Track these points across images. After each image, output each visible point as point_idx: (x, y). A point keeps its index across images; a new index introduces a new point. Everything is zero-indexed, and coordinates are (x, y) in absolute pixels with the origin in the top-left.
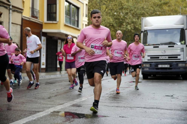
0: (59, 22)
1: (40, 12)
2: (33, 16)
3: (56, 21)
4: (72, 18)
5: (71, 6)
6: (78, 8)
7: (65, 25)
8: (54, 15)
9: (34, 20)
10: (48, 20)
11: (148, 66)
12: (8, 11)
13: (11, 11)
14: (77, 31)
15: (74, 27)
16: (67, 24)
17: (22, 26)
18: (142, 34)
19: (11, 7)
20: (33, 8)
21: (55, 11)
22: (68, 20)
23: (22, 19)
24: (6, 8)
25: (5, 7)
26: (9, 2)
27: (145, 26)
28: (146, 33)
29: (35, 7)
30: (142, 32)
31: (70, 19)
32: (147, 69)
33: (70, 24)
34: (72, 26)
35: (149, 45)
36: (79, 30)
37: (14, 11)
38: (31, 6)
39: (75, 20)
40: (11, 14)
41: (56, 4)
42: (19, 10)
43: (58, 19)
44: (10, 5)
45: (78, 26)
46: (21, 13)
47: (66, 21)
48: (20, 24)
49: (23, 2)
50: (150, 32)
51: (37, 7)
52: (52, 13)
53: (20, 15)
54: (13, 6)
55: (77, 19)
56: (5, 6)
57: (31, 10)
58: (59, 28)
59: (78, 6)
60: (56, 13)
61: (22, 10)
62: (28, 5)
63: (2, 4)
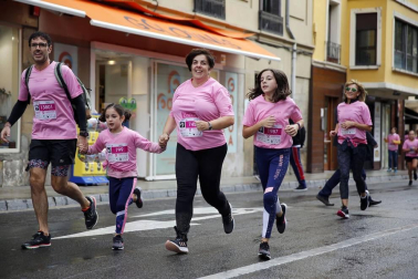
0: (383, 65)
1: (342, 47)
2: (330, 59)
3: (375, 64)
4: (408, 54)
5: (407, 28)
7: (395, 72)
8: (372, 52)
9: (332, 66)
10: (357, 63)
12: (290, 55)
13: (295, 54)
15: (412, 73)
16: (398, 70)
17: (311, 80)
19: (295, 47)
20: (329, 43)
21: (372, 44)
22: (399, 57)
23: (312, 66)
24: (287, 49)
25: (285, 48)
26: (292, 37)
29: (332, 40)
31: (403, 56)
33: (404, 68)
34: (407, 72)
37: (299, 53)
38: (327, 40)
39: (412, 57)
40: (295, 60)
41: (376, 30)
42: (307, 51)
43: (379, 61)
44: (293, 44)
46: (311, 54)
47: (396, 62)
48: (308, 76)
49: (314, 33)
51: (338, 40)
52: (365, 48)
53: (307, 59)
54: (299, 45)
55: (415, 55)
56: (287, 45)
57: (326, 46)
58: (382, 79)
60: (375, 48)
61: (312, 49)
62: (322, 37)
63: (281, 43)
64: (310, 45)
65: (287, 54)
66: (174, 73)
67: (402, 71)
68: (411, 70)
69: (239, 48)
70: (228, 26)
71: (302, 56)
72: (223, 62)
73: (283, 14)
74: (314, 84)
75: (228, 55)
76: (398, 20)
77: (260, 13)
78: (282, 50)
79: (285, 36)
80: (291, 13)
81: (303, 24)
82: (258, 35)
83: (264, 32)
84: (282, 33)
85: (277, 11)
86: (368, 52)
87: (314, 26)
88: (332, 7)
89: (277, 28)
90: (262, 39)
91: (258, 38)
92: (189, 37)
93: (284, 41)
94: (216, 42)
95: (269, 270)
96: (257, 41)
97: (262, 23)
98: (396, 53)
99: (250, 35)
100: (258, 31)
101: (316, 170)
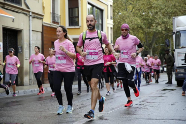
0: (82, 26)
1: (61, 17)
2: (54, 22)
3: (78, 25)
5: (95, 8)
6: (102, 11)
8: (76, 19)
9: (55, 26)
10: (69, 25)
11: (182, 71)
12: (28, 18)
13: (31, 17)
17: (42, 33)
18: (174, 36)
19: (31, 14)
20: (53, 14)
21: (77, 15)
23: (43, 25)
24: (26, 14)
25: (24, 14)
26: (28, 8)
27: (178, 27)
28: (178, 35)
29: (55, 13)
30: (174, 33)
32: (182, 75)
35: (182, 48)
37: (34, 17)
38: (52, 11)
39: (99, 24)
40: (31, 21)
41: (78, 8)
42: (39, 17)
43: (80, 24)
44: (29, 12)
46: (42, 19)
48: (41, 31)
49: (44, 7)
50: (183, 33)
51: (58, 12)
52: (73, 17)
53: (40, 21)
54: (33, 13)
55: (101, 22)
56: (25, 12)
57: (51, 15)
59: (102, 8)
60: (78, 17)
61: (42, 16)
62: (49, 10)
63: (21, 11)
65: (25, 18)
71: (36, 20)
74: (44, 35)
78: (22, 15)
79: (24, 7)
82: (4, 4)
83: (6, 2)
84: (21, 5)
87: (43, 3)
90: (6, 7)
93: (23, 10)
96: (3, 7)
100: (4, 2)
101: (48, 81)
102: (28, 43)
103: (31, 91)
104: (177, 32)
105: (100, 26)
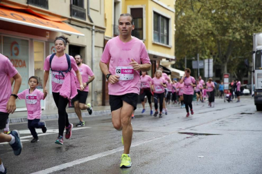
0: (147, 40)
2: (115, 35)
3: (142, 39)
4: (161, 33)
5: (160, 18)
6: (168, 20)
7: (154, 44)
13: (94, 32)
14: (167, 50)
15: (164, 45)
16: (155, 43)
17: (103, 48)
18: (254, 55)
19: (94, 28)
20: (115, 26)
21: (139, 27)
22: (157, 35)
23: (104, 40)
24: (89, 29)
26: (91, 21)
27: (259, 45)
29: (116, 24)
30: (254, 52)
31: (159, 34)
33: (159, 41)
34: (161, 44)
36: (170, 48)
37: (96, 32)
38: (113, 23)
39: (164, 35)
40: (94, 36)
41: (142, 18)
42: (101, 30)
43: (144, 37)
44: (92, 26)
45: (168, 43)
46: (103, 33)
47: (155, 38)
48: (102, 46)
49: (106, 19)
52: (136, 29)
53: (102, 35)
54: (96, 27)
55: (166, 33)
56: (88, 27)
57: (113, 28)
59: (168, 16)
60: (142, 29)
61: (104, 29)
62: (110, 22)
63: (85, 26)
64: (103, 27)
65: (89, 32)
66: (15, 43)
67: (158, 43)
68: (163, 43)
69: (58, 28)
70: (50, 14)
71: (98, 34)
72: (48, 37)
73: (85, 7)
75: (51, 32)
76: (155, 13)
77: (71, 6)
78: (86, 30)
79: (87, 21)
80: (91, 6)
81: (99, 13)
82: (70, 19)
83: (73, 18)
84: (85, 19)
85: (82, 5)
86: (138, 31)
87: (105, 15)
88: (116, 3)
89: (82, 15)
90: (72, 22)
91: (70, 21)
92: (24, 20)
93: (87, 24)
94: (42, 23)
95: (72, 167)
96: (69, 23)
97: (72, 12)
98: (154, 33)
99: (65, 20)
100: (70, 17)
101: (108, 103)
102: (90, 60)
103: (101, 113)
104: (258, 51)
105: (165, 38)
